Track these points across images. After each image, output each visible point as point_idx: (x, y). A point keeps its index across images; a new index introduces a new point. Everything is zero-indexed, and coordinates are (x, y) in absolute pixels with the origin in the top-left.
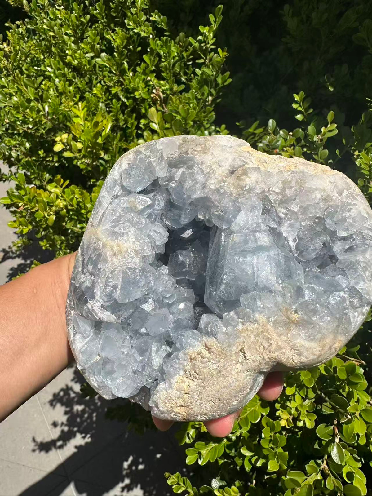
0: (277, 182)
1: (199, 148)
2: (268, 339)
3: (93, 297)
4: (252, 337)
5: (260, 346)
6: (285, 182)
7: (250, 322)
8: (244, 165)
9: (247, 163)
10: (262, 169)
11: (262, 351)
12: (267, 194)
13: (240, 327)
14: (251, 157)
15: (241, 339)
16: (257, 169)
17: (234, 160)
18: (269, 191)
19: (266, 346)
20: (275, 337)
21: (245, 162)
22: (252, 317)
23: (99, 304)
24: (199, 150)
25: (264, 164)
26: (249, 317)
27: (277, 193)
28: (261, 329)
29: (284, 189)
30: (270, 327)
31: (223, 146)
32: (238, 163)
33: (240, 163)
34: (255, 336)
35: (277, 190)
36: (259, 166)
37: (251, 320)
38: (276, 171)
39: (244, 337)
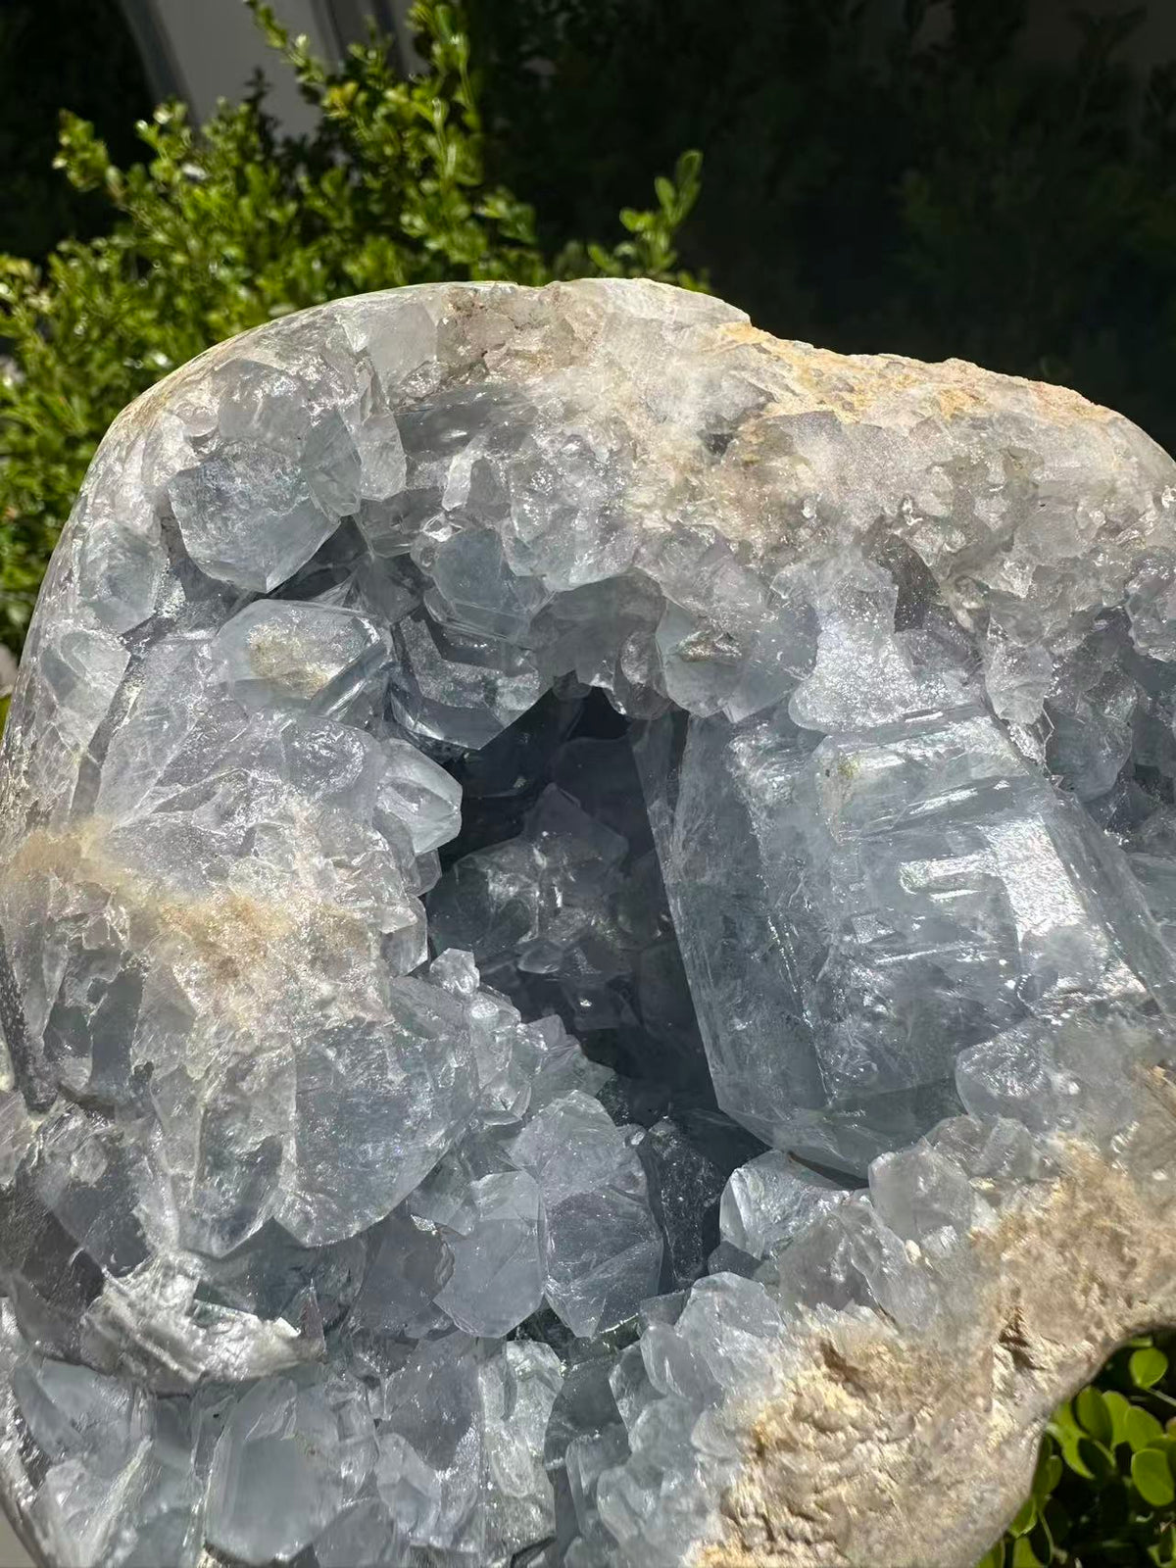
0: (928, 470)
1: (533, 342)
2: (1117, 1240)
3: (133, 1251)
4: (1051, 1256)
5: (1086, 1291)
6: (958, 469)
7: (1030, 1182)
8: (761, 407)
9: (770, 398)
10: (845, 418)
11: (1101, 1309)
12: (898, 532)
13: (985, 1221)
14: (778, 370)
15: (1004, 1279)
16: (824, 421)
17: (711, 386)
18: (901, 515)
19: (1113, 1278)
20: (1145, 1224)
21: (761, 392)
22: (1036, 1155)
23: (181, 1289)
24: (534, 349)
25: (848, 397)
26: (1021, 1162)
27: (936, 520)
28: (1084, 1206)
29: (962, 501)
30: (1119, 1184)
31: (647, 323)
32: (732, 397)
33: (743, 399)
34: (1062, 1247)
35: (940, 510)
36: (824, 407)
37: (1033, 1173)
38: (905, 422)
39: (1013, 1265)
